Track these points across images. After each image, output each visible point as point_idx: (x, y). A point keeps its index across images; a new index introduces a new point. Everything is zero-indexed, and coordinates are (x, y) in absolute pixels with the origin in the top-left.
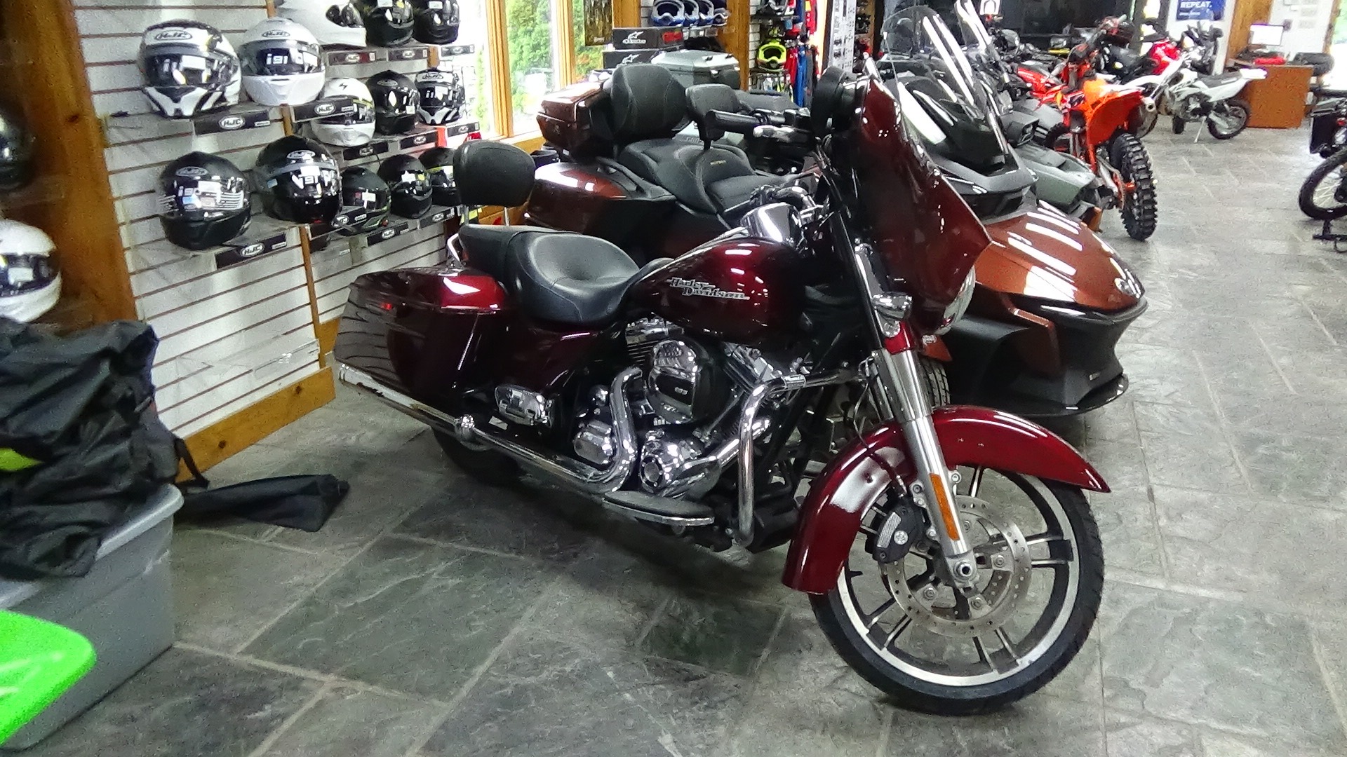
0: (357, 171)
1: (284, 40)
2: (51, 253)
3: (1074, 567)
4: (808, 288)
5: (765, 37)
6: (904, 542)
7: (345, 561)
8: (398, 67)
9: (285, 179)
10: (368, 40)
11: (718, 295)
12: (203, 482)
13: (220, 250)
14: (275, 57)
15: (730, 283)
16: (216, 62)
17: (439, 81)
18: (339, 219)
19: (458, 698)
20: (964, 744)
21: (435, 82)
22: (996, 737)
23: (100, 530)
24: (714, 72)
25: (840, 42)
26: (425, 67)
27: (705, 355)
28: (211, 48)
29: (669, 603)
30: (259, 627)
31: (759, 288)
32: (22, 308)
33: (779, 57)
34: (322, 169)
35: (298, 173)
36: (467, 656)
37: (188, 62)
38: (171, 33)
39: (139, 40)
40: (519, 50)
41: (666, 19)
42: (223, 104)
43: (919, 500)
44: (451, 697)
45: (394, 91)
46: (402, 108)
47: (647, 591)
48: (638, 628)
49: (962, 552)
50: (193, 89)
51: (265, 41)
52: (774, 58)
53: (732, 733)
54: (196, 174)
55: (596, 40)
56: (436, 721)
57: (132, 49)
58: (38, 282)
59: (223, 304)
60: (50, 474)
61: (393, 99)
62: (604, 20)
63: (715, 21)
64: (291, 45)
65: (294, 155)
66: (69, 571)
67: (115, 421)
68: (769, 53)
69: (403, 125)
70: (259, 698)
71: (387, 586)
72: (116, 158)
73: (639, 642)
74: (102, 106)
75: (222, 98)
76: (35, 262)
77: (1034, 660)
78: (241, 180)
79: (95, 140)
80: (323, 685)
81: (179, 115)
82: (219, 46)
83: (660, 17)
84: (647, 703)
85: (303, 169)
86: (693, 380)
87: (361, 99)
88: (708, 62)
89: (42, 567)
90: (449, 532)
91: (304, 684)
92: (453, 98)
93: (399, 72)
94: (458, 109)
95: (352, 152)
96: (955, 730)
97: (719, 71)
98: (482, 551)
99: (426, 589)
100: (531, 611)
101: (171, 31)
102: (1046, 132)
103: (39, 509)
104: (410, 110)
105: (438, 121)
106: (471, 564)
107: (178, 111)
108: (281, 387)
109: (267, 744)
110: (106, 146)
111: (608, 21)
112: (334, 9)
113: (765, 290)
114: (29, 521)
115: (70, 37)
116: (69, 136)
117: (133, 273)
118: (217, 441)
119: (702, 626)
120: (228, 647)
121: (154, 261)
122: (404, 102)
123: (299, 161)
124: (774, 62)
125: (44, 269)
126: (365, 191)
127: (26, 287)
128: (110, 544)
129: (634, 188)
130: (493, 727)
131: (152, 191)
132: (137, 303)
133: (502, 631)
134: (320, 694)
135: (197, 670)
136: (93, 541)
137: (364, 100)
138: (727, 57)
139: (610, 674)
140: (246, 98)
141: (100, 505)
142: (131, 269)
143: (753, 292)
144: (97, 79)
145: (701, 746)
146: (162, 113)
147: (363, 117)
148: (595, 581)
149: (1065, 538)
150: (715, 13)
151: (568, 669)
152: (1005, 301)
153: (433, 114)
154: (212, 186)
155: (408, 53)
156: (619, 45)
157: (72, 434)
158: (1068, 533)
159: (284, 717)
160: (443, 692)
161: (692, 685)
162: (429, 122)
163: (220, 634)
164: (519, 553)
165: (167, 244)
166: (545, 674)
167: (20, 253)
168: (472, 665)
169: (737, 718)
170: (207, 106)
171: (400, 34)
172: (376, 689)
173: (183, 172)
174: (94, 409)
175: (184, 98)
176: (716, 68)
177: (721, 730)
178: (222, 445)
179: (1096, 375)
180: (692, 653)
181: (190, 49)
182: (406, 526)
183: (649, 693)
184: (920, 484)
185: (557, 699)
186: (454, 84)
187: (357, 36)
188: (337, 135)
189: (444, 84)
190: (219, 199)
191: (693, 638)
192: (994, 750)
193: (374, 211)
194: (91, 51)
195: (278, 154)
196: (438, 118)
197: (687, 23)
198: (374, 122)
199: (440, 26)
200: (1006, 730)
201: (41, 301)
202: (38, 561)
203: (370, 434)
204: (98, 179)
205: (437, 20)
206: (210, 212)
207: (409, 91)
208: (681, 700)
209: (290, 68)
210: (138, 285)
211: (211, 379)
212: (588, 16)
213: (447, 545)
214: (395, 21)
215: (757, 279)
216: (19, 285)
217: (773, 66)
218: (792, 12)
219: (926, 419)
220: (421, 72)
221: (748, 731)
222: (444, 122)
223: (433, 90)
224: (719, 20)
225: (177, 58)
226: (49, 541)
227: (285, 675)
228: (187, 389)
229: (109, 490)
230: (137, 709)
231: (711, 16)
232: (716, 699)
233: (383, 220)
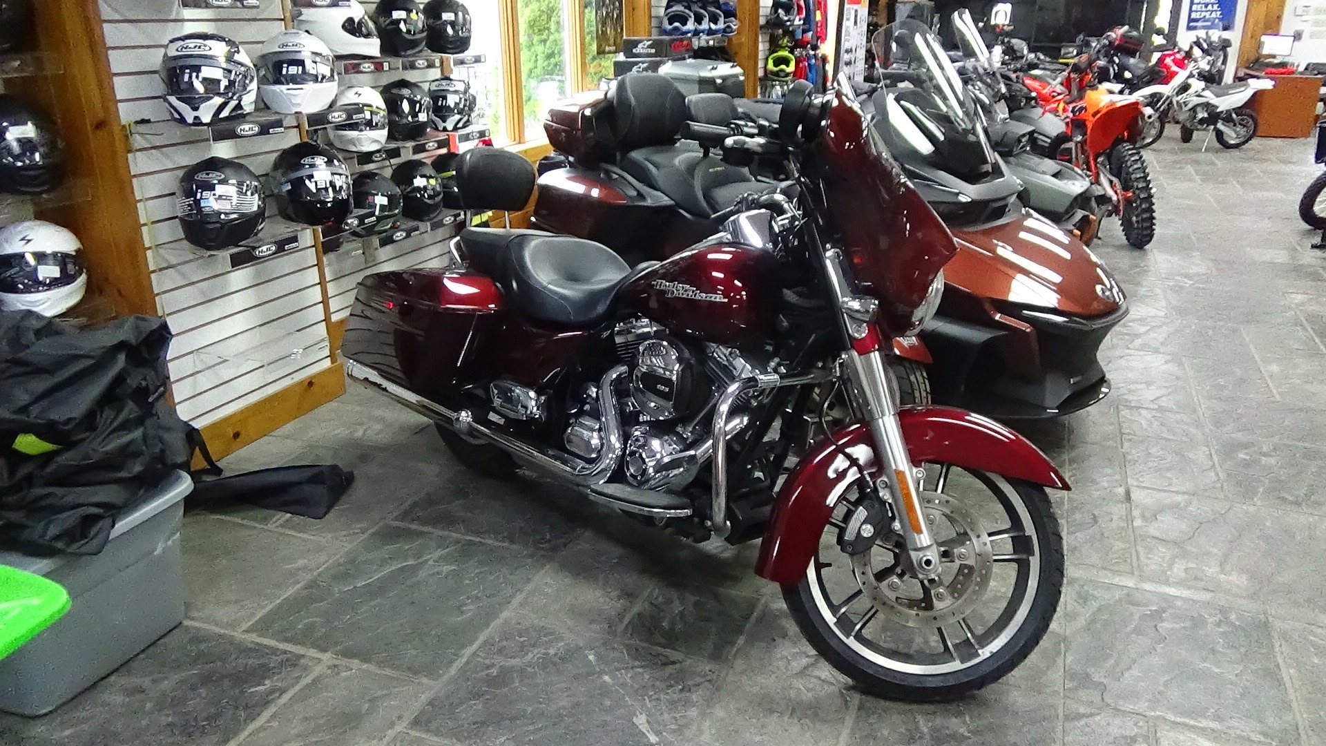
0: (371, 175)
1: (300, 52)
2: (78, 251)
3: (1035, 562)
4: (786, 291)
5: (774, 45)
6: (870, 535)
7: (349, 546)
8: (411, 76)
9: (299, 184)
10: (383, 50)
11: (698, 297)
12: (218, 471)
13: (235, 250)
14: (290, 67)
15: (711, 286)
16: (233, 73)
17: (451, 89)
18: (349, 221)
19: (446, 677)
20: (926, 730)
21: (448, 90)
22: (958, 724)
23: (114, 511)
24: (719, 81)
25: (851, 50)
26: (439, 76)
27: (687, 354)
28: (229, 59)
29: (652, 591)
30: (263, 608)
31: (738, 290)
32: (49, 303)
33: (788, 66)
34: (333, 174)
35: (311, 177)
36: (461, 636)
37: (207, 72)
38: (192, 45)
39: (162, 51)
40: (533, 58)
41: (676, 29)
42: (239, 112)
43: (884, 494)
44: (440, 676)
45: (407, 99)
46: (415, 115)
47: (631, 579)
48: (621, 616)
49: (925, 545)
50: (212, 98)
51: (280, 52)
52: (783, 67)
53: (703, 715)
54: (214, 177)
55: (607, 49)
56: (424, 698)
57: (155, 59)
58: (65, 279)
59: (238, 302)
60: (68, 458)
61: (406, 106)
62: (616, 30)
63: (724, 31)
64: (306, 55)
65: (307, 160)
66: (83, 550)
67: (130, 409)
68: (777, 62)
69: (416, 131)
70: (261, 673)
71: (388, 569)
72: (139, 163)
73: (621, 627)
74: (126, 114)
75: (239, 106)
76: (62, 259)
77: (995, 651)
78: (256, 184)
79: (119, 146)
80: (320, 661)
81: (197, 122)
82: (237, 57)
83: (670, 27)
84: (624, 685)
85: (315, 174)
86: (674, 378)
87: (375, 107)
88: (713, 71)
89: (59, 545)
90: (447, 521)
91: (302, 661)
92: (465, 106)
93: (413, 81)
94: (469, 116)
95: (366, 157)
96: (919, 717)
97: (725, 81)
98: (478, 539)
99: (422, 574)
100: (520, 597)
101: (191, 43)
102: (1049, 141)
103: (58, 491)
104: (423, 117)
105: (450, 127)
106: (466, 552)
107: (196, 118)
108: (292, 381)
109: (266, 715)
110: (130, 151)
111: (619, 31)
112: (350, 20)
113: (744, 293)
114: (48, 501)
115: (97, 49)
116: (95, 142)
117: (153, 272)
118: (231, 433)
119: (682, 614)
120: (233, 625)
121: (174, 261)
122: (417, 110)
123: (312, 166)
124: (782, 70)
125: (69, 266)
126: (377, 195)
127: (54, 283)
128: (122, 525)
129: (635, 193)
130: (478, 705)
131: (173, 194)
132: (157, 299)
133: (487, 617)
134: (317, 670)
135: (203, 646)
136: (109, 521)
137: (377, 108)
138: (732, 67)
139: (591, 657)
140: (263, 106)
141: (114, 488)
142: (152, 268)
143: (732, 294)
144: (122, 87)
145: (673, 727)
146: (182, 120)
147: (377, 124)
148: (582, 570)
149: (1026, 534)
150: (725, 23)
151: (552, 651)
152: (987, 306)
153: (444, 121)
154: (229, 190)
155: (421, 63)
156: (629, 54)
157: (89, 421)
158: (1030, 529)
159: (283, 691)
160: (431, 670)
161: (669, 670)
162: (441, 128)
163: (225, 613)
164: (512, 541)
165: (185, 242)
166: (530, 655)
167: (49, 251)
168: (463, 646)
169: (709, 703)
170: (224, 114)
171: (414, 44)
172: (371, 667)
173: (202, 176)
174: (110, 398)
175: (203, 106)
176: (720, 77)
177: (693, 712)
178: (236, 435)
179: (1077, 379)
180: (671, 639)
181: (209, 59)
182: (405, 516)
183: (627, 677)
184: (886, 479)
185: (540, 680)
186: (466, 92)
187: (372, 46)
188: (352, 142)
189: (456, 92)
190: (235, 201)
191: (673, 623)
192: (954, 737)
193: (386, 213)
194: (117, 62)
195: (293, 159)
196: (450, 125)
197: (696, 33)
198: (387, 129)
199: (453, 36)
200: (967, 719)
201: (70, 295)
202: (57, 538)
203: (378, 427)
204: (123, 186)
205: (450, 31)
206: (226, 214)
207: (421, 99)
208: (658, 683)
209: (303, 78)
210: (158, 283)
211: (226, 373)
212: (600, 26)
213: (441, 533)
214: (409, 31)
215: (736, 282)
216: (48, 281)
217: (782, 74)
218: (802, 22)
219: (892, 417)
220: (433, 81)
221: (719, 712)
222: (455, 129)
223: (445, 98)
224: (728, 30)
225: (197, 69)
226: (68, 519)
227: (285, 652)
228: (204, 382)
229: (123, 474)
230: (146, 682)
231: (721, 25)
232: (690, 683)
233: (394, 223)
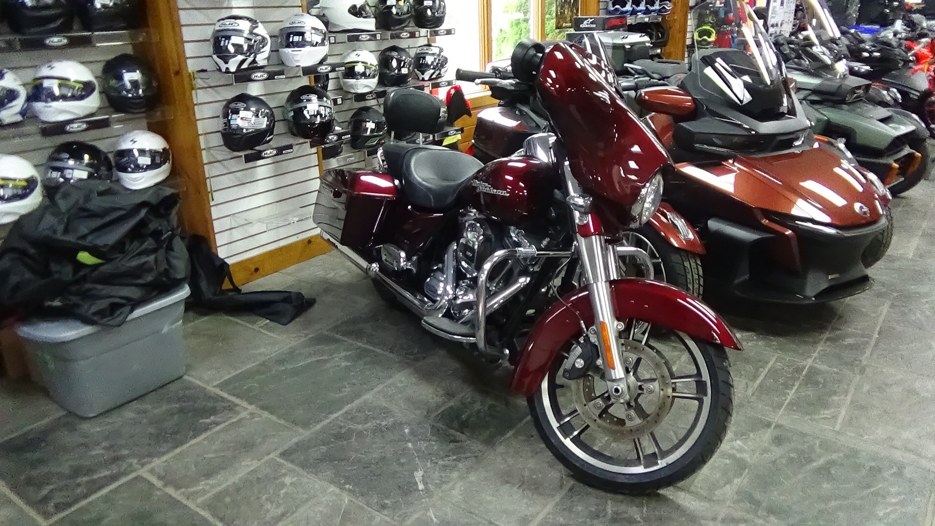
0: (367, 109)
1: (304, 27)
2: (164, 149)
3: (707, 400)
4: (556, 191)
5: (701, 21)
6: (580, 367)
7: (294, 343)
8: (403, 44)
9: (299, 112)
10: (379, 26)
12: (239, 291)
13: (249, 152)
14: (295, 37)
15: (503, 185)
16: (253, 40)
17: (430, 52)
18: (330, 137)
19: (313, 430)
20: (610, 511)
21: (427, 53)
22: (635, 511)
23: (136, 304)
24: (628, 47)
25: (777, 25)
26: (426, 43)
27: (489, 232)
28: (251, 33)
29: (466, 393)
30: (229, 373)
32: (143, 180)
33: (709, 37)
34: (320, 106)
35: (306, 107)
36: (331, 407)
37: (235, 40)
38: (228, 23)
39: (212, 27)
41: (617, 10)
42: (255, 65)
43: (593, 339)
44: (310, 429)
45: (396, 59)
46: (399, 69)
47: (456, 385)
48: (438, 406)
49: (618, 377)
50: (236, 56)
51: (290, 27)
52: (705, 37)
53: (461, 478)
54: (241, 105)
55: (564, 25)
56: (295, 440)
57: (208, 32)
58: (154, 166)
59: (262, 186)
60: (107, 268)
61: (394, 63)
62: (572, 11)
63: (660, 10)
64: (307, 29)
65: (304, 97)
66: (111, 323)
67: (149, 243)
68: (702, 34)
69: (400, 80)
70: (213, 411)
71: (309, 360)
72: (200, 96)
73: (433, 415)
74: (192, 66)
75: (254, 61)
76: (153, 154)
77: (670, 462)
78: (268, 111)
79: (187, 86)
80: (246, 409)
81: (228, 71)
82: (255, 31)
83: (612, 9)
84: (418, 451)
85: (308, 106)
86: (476, 247)
87: (369, 64)
88: (623, 40)
89: (95, 318)
90: (358, 334)
91: (237, 408)
92: (437, 64)
93: (401, 47)
94: (440, 71)
95: (361, 97)
96: (609, 502)
97: (631, 46)
98: (371, 348)
99: (328, 365)
100: (381, 387)
101: (227, 22)
103: (99, 287)
104: (404, 71)
105: (427, 78)
106: (362, 354)
107: (227, 69)
108: (298, 239)
109: (203, 436)
110: (193, 89)
111: (575, 11)
112: (354, 7)
114: (93, 292)
115: (176, 26)
116: (175, 80)
117: (206, 164)
118: (253, 268)
119: (479, 411)
120: (208, 383)
121: (220, 158)
122: (402, 65)
123: (309, 100)
124: (705, 40)
125: (157, 159)
126: (369, 122)
127: (149, 167)
128: (138, 312)
130: (324, 449)
131: (218, 117)
132: (208, 181)
133: (358, 396)
134: (244, 414)
135: (187, 392)
136: (128, 308)
137: (371, 64)
138: (641, 36)
139: (407, 431)
140: (281, 62)
141: (133, 288)
142: (205, 161)
144: (190, 50)
145: (437, 481)
146: (220, 70)
147: (369, 75)
148: (427, 376)
149: (703, 379)
150: (660, 5)
151: (384, 423)
152: (759, 215)
153: (423, 74)
154: (248, 114)
155: (405, 34)
156: (577, 28)
157: (120, 246)
158: (706, 376)
159: (217, 424)
160: (306, 425)
161: (452, 445)
162: (421, 79)
163: (207, 374)
164: (392, 352)
165: (224, 148)
166: (370, 424)
167: (147, 149)
168: (331, 413)
169: (469, 470)
170: (245, 66)
171: (401, 22)
172: (274, 418)
173: (233, 105)
174: (136, 233)
175: (231, 61)
176: (630, 44)
177: (455, 475)
178: (257, 270)
179: (836, 276)
180: (463, 426)
181: (239, 32)
182: (336, 329)
183: (423, 445)
184: (595, 329)
185: (368, 440)
186: (439, 55)
187: (370, 24)
188: (352, 86)
189: (433, 54)
190: (253, 122)
191: (469, 417)
192: (631, 521)
193: (375, 134)
194: (187, 34)
195: (297, 96)
196: (426, 76)
197: (634, 13)
198: (377, 78)
199: (431, 16)
200: (645, 509)
201: (157, 175)
202: (95, 314)
203: (343, 272)
204: (189, 109)
205: (429, 12)
206: (247, 129)
207: (405, 59)
208: (441, 453)
209: (302, 44)
210: (209, 171)
211: (253, 230)
212: (559, 9)
213: (351, 341)
214: (397, 14)
215: (521, 184)
216: (145, 167)
217: (704, 43)
218: (722, 5)
219: (604, 283)
220: (419, 47)
221: (473, 477)
222: (430, 79)
223: (424, 58)
224: (663, 10)
225: (228, 38)
226: (102, 304)
227: (229, 401)
228: (237, 234)
229: (140, 281)
230: (149, 407)
231: (657, 7)
232: (463, 455)
233: (380, 140)
